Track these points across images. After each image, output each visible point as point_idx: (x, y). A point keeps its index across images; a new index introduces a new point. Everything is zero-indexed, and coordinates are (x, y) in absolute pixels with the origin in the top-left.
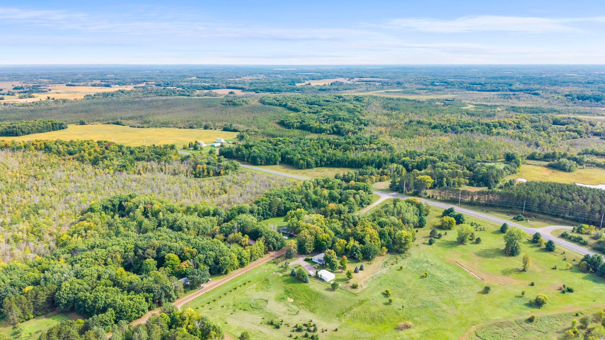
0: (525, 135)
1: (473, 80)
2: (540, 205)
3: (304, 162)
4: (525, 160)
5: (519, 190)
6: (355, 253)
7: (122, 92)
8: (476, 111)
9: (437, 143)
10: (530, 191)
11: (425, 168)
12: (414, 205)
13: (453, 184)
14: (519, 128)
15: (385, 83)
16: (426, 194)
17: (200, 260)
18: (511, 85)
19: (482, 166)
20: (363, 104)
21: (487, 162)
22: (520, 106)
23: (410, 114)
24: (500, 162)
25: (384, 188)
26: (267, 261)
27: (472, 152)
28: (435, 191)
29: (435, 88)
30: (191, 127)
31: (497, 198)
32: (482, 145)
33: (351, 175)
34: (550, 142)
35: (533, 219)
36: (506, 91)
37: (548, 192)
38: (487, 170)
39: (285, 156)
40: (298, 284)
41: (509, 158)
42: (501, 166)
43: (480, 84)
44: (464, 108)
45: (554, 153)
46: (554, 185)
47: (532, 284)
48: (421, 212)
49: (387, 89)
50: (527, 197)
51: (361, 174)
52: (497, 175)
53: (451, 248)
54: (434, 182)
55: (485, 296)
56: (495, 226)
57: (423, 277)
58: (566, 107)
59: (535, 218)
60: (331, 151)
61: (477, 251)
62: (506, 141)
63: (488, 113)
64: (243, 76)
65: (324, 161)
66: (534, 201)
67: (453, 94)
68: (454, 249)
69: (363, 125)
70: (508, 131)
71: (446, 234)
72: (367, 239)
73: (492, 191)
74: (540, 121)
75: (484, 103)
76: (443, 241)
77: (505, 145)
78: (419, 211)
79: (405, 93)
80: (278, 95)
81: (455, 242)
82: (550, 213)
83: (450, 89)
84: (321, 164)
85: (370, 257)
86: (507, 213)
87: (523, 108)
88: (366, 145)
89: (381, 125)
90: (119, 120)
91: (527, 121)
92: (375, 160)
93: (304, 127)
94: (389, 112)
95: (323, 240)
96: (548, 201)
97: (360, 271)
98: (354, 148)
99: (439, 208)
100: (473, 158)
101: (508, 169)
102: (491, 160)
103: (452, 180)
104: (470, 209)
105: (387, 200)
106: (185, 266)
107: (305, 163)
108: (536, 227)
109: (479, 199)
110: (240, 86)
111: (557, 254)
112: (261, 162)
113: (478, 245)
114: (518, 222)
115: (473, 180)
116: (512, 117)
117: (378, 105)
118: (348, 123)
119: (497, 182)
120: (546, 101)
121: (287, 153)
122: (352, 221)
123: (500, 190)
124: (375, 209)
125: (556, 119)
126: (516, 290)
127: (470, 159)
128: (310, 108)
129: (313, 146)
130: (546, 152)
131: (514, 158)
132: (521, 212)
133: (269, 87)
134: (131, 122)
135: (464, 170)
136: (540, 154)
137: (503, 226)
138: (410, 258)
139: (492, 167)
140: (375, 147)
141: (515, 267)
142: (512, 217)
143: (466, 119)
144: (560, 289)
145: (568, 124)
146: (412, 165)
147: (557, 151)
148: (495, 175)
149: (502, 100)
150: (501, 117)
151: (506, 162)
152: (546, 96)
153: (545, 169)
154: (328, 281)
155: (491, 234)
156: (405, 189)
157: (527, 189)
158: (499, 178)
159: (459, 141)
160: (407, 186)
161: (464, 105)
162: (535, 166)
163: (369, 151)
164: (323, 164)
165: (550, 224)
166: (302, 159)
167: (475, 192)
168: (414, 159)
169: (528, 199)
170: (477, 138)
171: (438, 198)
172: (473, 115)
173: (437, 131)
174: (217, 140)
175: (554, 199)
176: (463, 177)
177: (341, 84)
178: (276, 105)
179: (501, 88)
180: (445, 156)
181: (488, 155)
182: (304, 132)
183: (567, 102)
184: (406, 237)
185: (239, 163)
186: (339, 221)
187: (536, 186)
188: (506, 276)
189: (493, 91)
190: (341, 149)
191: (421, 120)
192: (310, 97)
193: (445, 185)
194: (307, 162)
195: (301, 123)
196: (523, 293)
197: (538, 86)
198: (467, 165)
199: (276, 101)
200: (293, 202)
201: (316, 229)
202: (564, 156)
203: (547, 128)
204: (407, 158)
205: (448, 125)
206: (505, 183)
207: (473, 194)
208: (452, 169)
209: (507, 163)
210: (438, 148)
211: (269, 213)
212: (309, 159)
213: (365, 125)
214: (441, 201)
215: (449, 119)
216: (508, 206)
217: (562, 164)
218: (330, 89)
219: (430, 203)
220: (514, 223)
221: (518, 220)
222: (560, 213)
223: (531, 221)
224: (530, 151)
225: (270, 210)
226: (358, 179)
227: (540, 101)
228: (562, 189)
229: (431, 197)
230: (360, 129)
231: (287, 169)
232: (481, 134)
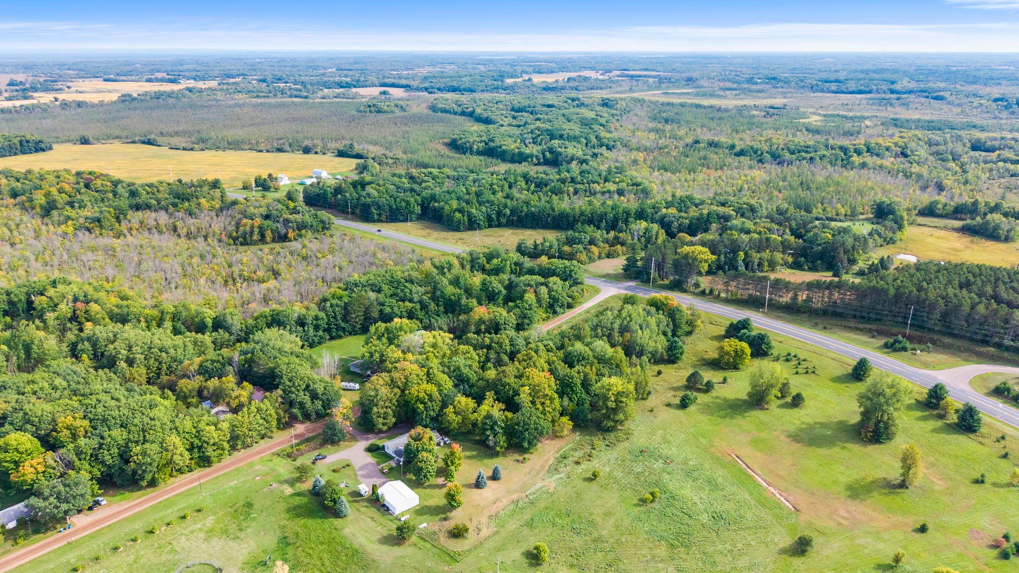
0: (915, 169)
1: (824, 76)
2: (945, 315)
3: (463, 216)
4: (914, 217)
5: (899, 281)
6: (488, 433)
7: (190, 91)
8: (825, 126)
9: (740, 182)
10: (925, 284)
11: (706, 230)
12: (661, 312)
13: (760, 265)
14: (904, 155)
15: (666, 78)
16: (697, 285)
17: (79, 453)
18: (893, 83)
19: (824, 228)
20: (614, 112)
21: (835, 220)
22: (909, 117)
23: (699, 130)
24: (863, 220)
25: (611, 272)
26: (275, 450)
27: (808, 201)
28: (717, 279)
29: (754, 87)
30: (280, 150)
31: (849, 296)
32: (829, 186)
33: (548, 244)
34: (966, 182)
35: (929, 347)
36: (885, 92)
37: (965, 285)
38: (833, 235)
39: (429, 204)
40: (319, 521)
41: (882, 213)
42: (862, 228)
43: (836, 81)
44: (802, 121)
45: (975, 203)
46: (978, 271)
47: (923, 529)
48: (676, 327)
49: (668, 88)
50: (918, 297)
51: (570, 242)
52: (853, 247)
53: (732, 418)
54: (718, 260)
55: (797, 561)
56: (841, 362)
57: (643, 501)
58: (995, 121)
59: (933, 344)
60: (524, 196)
61: (792, 428)
62: (878, 178)
63: (846, 129)
64: (419, 67)
65: (505, 215)
66: (932, 307)
67: (785, 97)
68: (739, 420)
69: (604, 148)
70: (884, 161)
71: (725, 380)
72: (524, 397)
73: (840, 282)
74: (945, 143)
75: (841, 113)
76: (717, 398)
77: (875, 187)
78: (671, 325)
79: (697, 95)
80: (465, 98)
81: (744, 401)
82: (969, 334)
83: (780, 90)
84: (498, 220)
85: (526, 445)
86: (871, 333)
87: (914, 121)
88: (596, 185)
89: (638, 149)
90: (152, 137)
91: (921, 143)
92: (606, 214)
93: (491, 152)
94: (660, 126)
95: (418, 400)
96: (966, 308)
97: (490, 483)
98: (571, 190)
99: (721, 316)
100: (808, 211)
101: (879, 235)
102: (846, 215)
103: (756, 256)
104: (789, 322)
105: (613, 297)
106: (32, 470)
107: (466, 219)
108: (934, 368)
109: (809, 299)
110: (404, 82)
111: (986, 441)
112: (380, 215)
113: (795, 410)
114: (897, 354)
115: (801, 256)
116: (892, 136)
117: (643, 114)
118: (575, 143)
119: (852, 262)
120: (956, 110)
121: (433, 198)
122: (508, 348)
123: (857, 281)
124: (582, 317)
125: (978, 141)
126: (881, 546)
127: (803, 213)
128: (514, 118)
129: (491, 185)
130: (958, 200)
131: (892, 212)
132: (903, 330)
133: (455, 84)
134: (175, 141)
135: (786, 237)
136: (945, 205)
137: (859, 363)
138: (626, 444)
139: (845, 231)
140: (612, 187)
141: (880, 474)
142: (882, 341)
143: (803, 139)
144: (996, 546)
145: (1000, 149)
146: (680, 225)
147: (980, 199)
148: (849, 247)
149: (874, 107)
150: (871, 136)
151: (875, 220)
152: (956, 102)
153: (956, 235)
154: (397, 512)
155: (831, 384)
156: (653, 273)
157: (918, 279)
158: (858, 253)
159: (784, 179)
160: (660, 267)
161: (804, 116)
162: (935, 229)
163: (599, 196)
164: (504, 221)
165: (966, 360)
166: (460, 211)
167: (803, 283)
168: (686, 212)
169: (920, 303)
170: (820, 174)
171: (723, 295)
172: (817, 132)
173: (745, 160)
174: (314, 173)
175: (980, 303)
176: (781, 249)
177: (586, 79)
178: (455, 113)
179: (874, 87)
180: (751, 206)
181: (839, 206)
182: (489, 160)
183: (996, 112)
184: (619, 394)
185: (332, 217)
186: (475, 349)
187: (938, 271)
188: (856, 502)
189: (861, 92)
190: (547, 192)
191: (716, 139)
192: (519, 100)
193: (742, 268)
194: (469, 216)
195: (486, 144)
196: (897, 560)
197: (942, 85)
198: (794, 224)
199: (456, 107)
200: (403, 301)
201: (407, 373)
202: (996, 208)
203: (960, 155)
204: (672, 211)
205: (766, 148)
206: (870, 263)
207: (798, 288)
208: (760, 233)
209: (878, 223)
210: (740, 191)
211: (343, 325)
212: (474, 211)
213: (608, 148)
214: (727, 301)
215: (770, 139)
216: (873, 316)
217: (993, 224)
218: (563, 88)
219: (704, 307)
220: (886, 356)
221: (895, 350)
222: (991, 336)
223: (925, 353)
224: (926, 198)
225: (345, 319)
226: (560, 253)
227: (947, 110)
228: (997, 279)
229: (707, 292)
230: (595, 155)
231: (428, 231)
232: (829, 166)
